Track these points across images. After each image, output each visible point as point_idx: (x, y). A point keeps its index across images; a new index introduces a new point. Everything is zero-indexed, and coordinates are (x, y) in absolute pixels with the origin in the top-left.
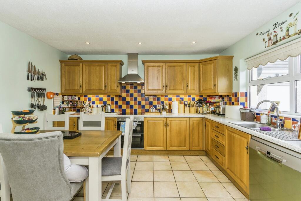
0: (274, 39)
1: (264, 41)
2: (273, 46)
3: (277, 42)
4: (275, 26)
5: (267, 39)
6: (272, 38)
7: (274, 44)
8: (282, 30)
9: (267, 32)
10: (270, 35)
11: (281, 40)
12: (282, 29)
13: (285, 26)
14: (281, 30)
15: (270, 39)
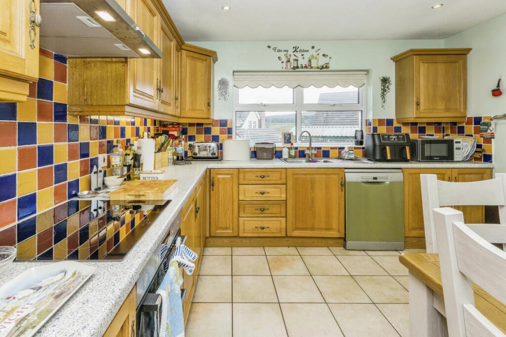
0: (294, 64)
1: (280, 60)
2: (292, 70)
3: (297, 67)
4: (296, 50)
5: (284, 59)
6: (291, 60)
7: (294, 68)
8: (304, 58)
9: (285, 51)
10: (289, 57)
11: (302, 68)
12: (304, 56)
13: (307, 56)
14: (302, 57)
15: (289, 61)
